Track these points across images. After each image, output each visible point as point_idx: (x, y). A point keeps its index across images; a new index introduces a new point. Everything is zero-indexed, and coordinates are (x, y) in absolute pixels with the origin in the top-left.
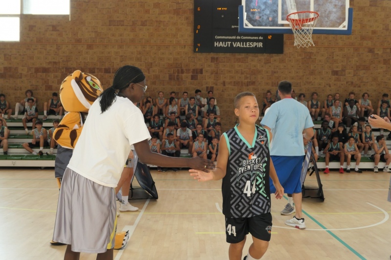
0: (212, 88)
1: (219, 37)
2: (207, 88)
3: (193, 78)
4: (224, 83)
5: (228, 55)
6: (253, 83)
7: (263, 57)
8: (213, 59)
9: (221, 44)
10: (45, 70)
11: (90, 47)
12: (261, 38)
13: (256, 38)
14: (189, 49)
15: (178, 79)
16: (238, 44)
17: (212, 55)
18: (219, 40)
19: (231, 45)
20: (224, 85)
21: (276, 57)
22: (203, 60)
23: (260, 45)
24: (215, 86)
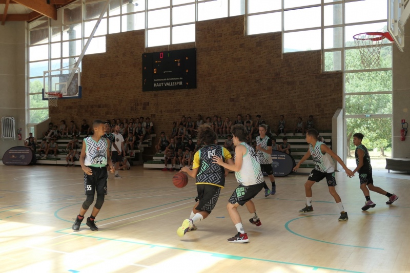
0: (155, 115)
1: (156, 80)
2: (152, 115)
3: (144, 108)
4: (161, 111)
5: (163, 91)
6: (179, 110)
7: (184, 91)
8: (155, 95)
9: (158, 85)
10: (71, 108)
11: (91, 92)
12: (181, 78)
13: (178, 79)
14: (141, 89)
15: (136, 110)
16: (168, 84)
17: (155, 92)
18: (157, 82)
19: (164, 84)
20: (161, 113)
21: (192, 91)
22: (149, 96)
23: (181, 83)
24: (156, 114)
